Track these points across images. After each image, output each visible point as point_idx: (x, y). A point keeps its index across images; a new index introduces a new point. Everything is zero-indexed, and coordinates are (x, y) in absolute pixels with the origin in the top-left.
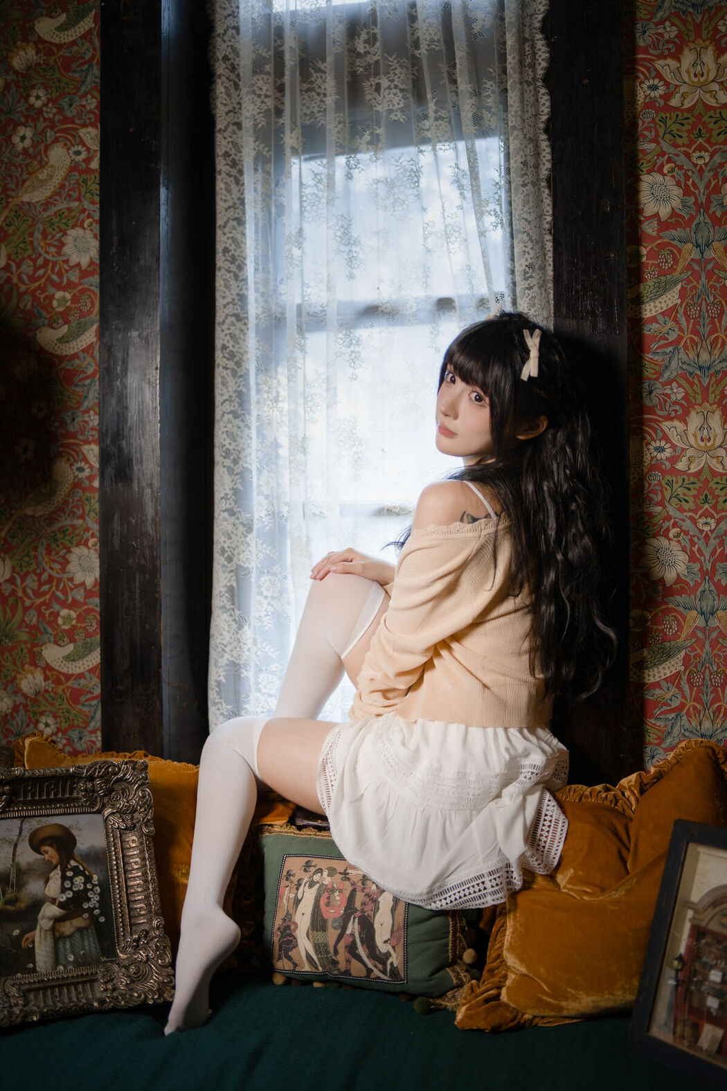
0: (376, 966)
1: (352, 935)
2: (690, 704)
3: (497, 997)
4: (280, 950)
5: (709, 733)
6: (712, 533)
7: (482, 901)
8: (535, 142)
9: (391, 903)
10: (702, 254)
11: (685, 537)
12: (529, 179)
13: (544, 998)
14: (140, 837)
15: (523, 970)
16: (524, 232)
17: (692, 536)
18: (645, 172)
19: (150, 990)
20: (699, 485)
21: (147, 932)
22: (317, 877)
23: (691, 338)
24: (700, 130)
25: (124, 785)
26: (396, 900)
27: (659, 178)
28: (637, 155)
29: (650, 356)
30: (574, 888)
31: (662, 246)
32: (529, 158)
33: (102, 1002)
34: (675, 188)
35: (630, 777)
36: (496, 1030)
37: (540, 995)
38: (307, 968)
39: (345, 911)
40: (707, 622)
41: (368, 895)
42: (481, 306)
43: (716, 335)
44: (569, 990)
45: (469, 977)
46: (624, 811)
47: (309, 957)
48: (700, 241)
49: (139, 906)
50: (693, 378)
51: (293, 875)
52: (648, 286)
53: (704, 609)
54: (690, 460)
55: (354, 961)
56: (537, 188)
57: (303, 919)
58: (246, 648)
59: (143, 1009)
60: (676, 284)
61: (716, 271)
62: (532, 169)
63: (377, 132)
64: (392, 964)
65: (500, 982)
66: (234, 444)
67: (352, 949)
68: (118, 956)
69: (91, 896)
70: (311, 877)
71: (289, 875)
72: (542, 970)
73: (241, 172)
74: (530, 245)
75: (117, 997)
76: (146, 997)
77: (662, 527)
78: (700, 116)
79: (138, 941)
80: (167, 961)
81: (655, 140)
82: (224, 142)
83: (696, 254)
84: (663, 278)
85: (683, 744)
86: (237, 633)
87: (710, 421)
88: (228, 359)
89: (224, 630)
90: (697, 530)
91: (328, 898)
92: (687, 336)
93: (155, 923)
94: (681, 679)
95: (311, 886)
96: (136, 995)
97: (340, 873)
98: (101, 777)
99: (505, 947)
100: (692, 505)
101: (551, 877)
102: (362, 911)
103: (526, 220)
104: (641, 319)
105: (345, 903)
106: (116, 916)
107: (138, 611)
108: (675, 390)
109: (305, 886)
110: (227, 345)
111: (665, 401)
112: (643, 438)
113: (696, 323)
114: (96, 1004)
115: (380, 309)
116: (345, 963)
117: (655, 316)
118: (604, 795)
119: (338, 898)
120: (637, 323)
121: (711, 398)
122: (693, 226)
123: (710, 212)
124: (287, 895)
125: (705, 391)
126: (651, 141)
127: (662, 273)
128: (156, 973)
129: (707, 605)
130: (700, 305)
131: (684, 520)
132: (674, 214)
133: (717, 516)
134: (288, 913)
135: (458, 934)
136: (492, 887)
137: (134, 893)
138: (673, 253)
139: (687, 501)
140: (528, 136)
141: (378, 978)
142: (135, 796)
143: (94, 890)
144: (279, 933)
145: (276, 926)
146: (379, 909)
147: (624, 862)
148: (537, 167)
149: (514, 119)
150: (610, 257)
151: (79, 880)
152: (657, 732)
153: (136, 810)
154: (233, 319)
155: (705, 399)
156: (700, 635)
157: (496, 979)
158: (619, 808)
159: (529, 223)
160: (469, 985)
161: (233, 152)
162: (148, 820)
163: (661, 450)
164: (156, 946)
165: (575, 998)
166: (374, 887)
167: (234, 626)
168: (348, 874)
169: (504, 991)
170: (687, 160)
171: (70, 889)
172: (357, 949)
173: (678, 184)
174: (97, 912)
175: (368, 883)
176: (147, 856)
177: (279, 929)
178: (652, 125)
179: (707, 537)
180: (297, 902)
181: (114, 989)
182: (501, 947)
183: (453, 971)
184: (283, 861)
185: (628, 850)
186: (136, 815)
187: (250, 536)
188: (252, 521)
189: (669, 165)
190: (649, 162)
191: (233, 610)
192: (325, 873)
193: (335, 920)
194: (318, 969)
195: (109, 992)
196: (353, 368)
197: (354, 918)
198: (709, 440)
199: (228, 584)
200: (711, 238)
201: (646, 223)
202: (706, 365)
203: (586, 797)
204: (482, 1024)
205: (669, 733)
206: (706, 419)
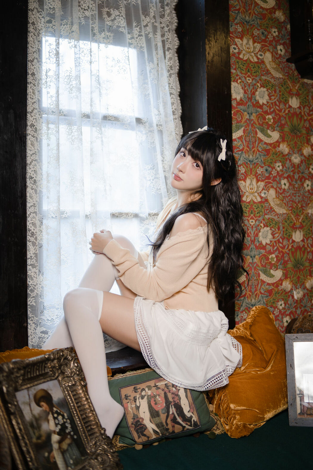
1: (173, 414)
20: (250, 207)
23: (247, 149)
39: (166, 404)
40: (253, 260)
41: (173, 393)
53: (252, 255)
61: (254, 125)
83: (248, 117)
84: (238, 124)
90: (249, 224)
92: (246, 148)
102: (174, 401)
105: (164, 401)
106: (81, 433)
113: (248, 144)
119: (159, 399)
121: (253, 173)
127: (238, 122)
133: (255, 219)
151: (60, 418)
171: (58, 424)
174: (72, 433)
197: (172, 406)
198: (252, 189)
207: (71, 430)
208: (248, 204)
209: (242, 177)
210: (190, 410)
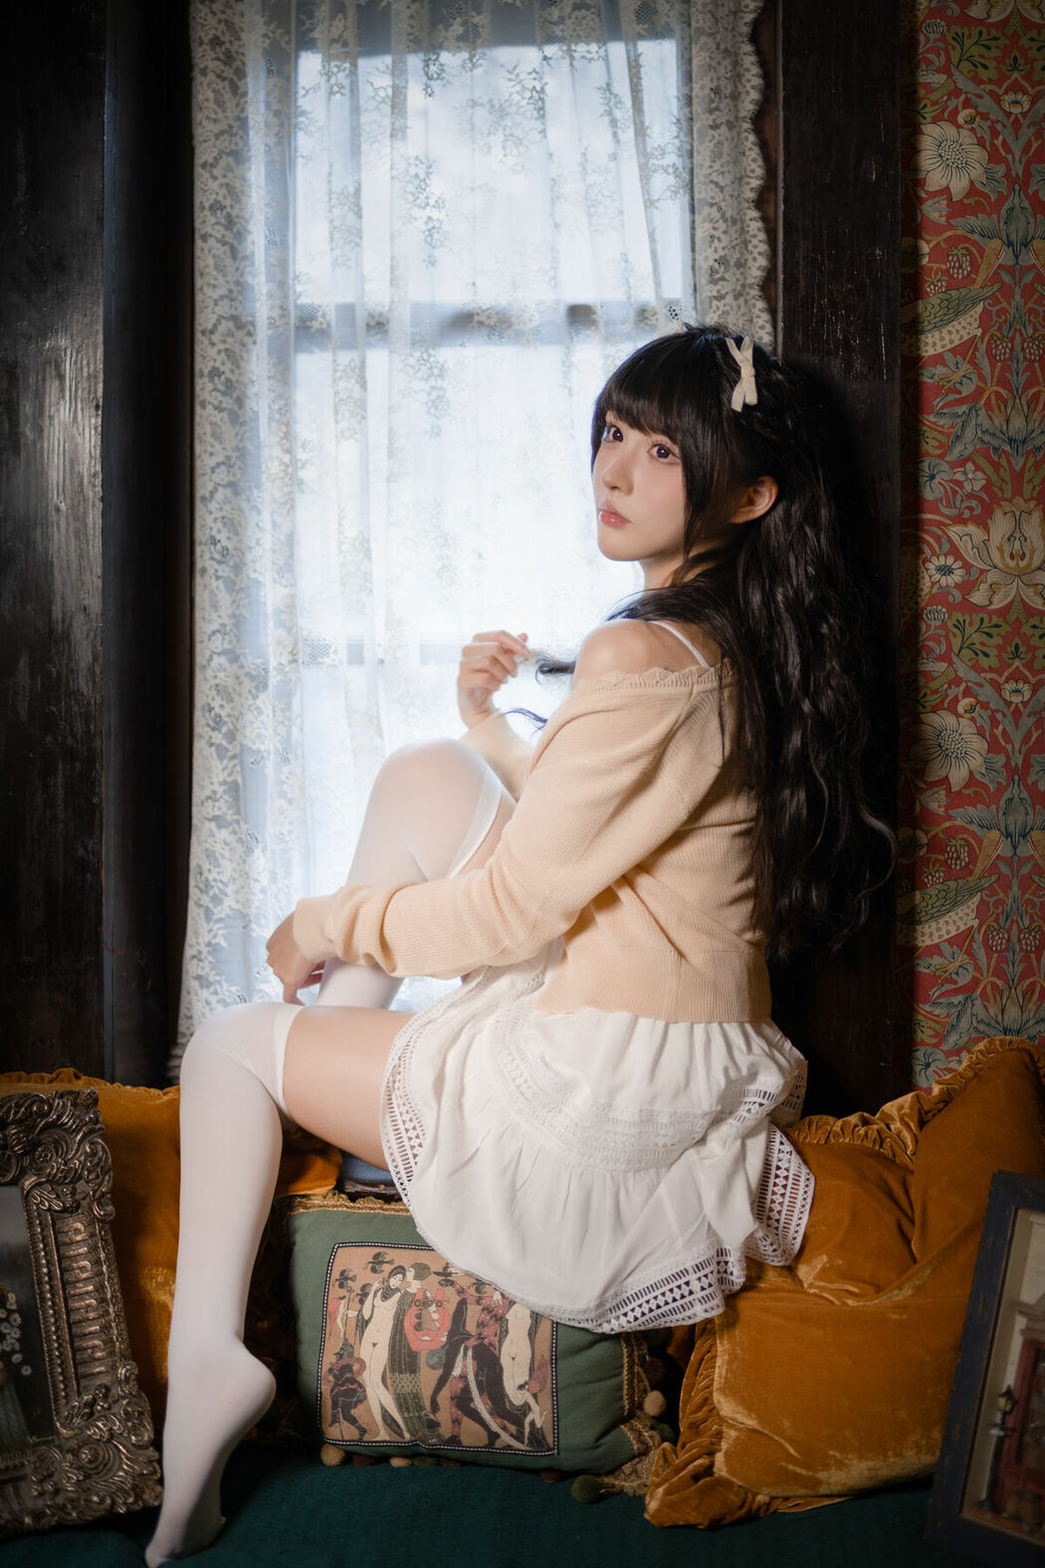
0: (504, 1428)
1: (463, 1377)
2: (987, 979)
3: (709, 1470)
4: (335, 1405)
5: (1016, 1026)
6: (1025, 707)
7: (688, 1313)
8: (733, 55)
9: (528, 1322)
10: (1017, 257)
11: (982, 712)
12: (722, 117)
13: (791, 1467)
14: (91, 1223)
15: (751, 1423)
16: (712, 205)
17: (994, 711)
18: (929, 120)
19: (120, 1489)
20: (1005, 628)
21: (108, 1389)
22: (395, 1282)
23: (997, 393)
24: (1015, 59)
25: (57, 1133)
26: (536, 1317)
27: (951, 131)
28: (915, 91)
29: (931, 418)
30: (829, 1286)
31: (954, 241)
32: (723, 82)
33: (38, 1515)
34: (976, 149)
35: (900, 1100)
36: (716, 1525)
37: (784, 1464)
38: (383, 1435)
39: (450, 1337)
40: (1015, 848)
41: (487, 1309)
42: (641, 321)
43: (1036, 389)
44: (831, 1453)
45: (657, 1438)
46: (894, 1156)
47: (386, 1416)
48: (1013, 237)
49: (90, 1343)
50: (1000, 457)
51: (353, 1279)
52: (931, 303)
54: (993, 589)
55: (466, 1422)
56: (735, 133)
57: (374, 1352)
58: (257, 888)
59: (110, 1522)
60: (974, 304)
62: (729, 100)
63: (475, 21)
64: (532, 1424)
65: (712, 1443)
66: (235, 538)
67: (463, 1401)
68: (59, 1434)
69: (5, 1331)
70: (386, 1280)
71: (344, 1279)
72: (787, 1423)
73: (241, 73)
74: (722, 226)
75: (64, 1506)
76: (113, 1502)
77: (947, 696)
78: (1016, 36)
79: (92, 1404)
80: (146, 1438)
81: (945, 69)
82: (212, 21)
85: (981, 1046)
86: (244, 862)
87: (1024, 526)
88: (224, 394)
89: (223, 856)
90: (1001, 702)
91: (419, 1317)
93: (122, 1372)
94: (973, 940)
95: (386, 1297)
96: (95, 1499)
97: (437, 1274)
98: (18, 1122)
99: (715, 1386)
100: (994, 662)
101: (790, 1270)
102: (480, 1336)
103: (717, 184)
104: (919, 358)
105: (448, 1324)
107: (61, 826)
108: (970, 476)
109: (375, 1296)
110: (222, 369)
111: (955, 492)
112: (920, 551)
114: (27, 1520)
115: (476, 318)
116: (449, 1424)
117: (940, 355)
118: (862, 1131)
119: (435, 1316)
120: (912, 364)
121: (1027, 489)
122: (1003, 212)
123: (1030, 191)
124: (343, 1314)
125: (1018, 477)
126: (939, 71)
128: (127, 1458)
129: (1015, 822)
130: (1012, 341)
131: (981, 685)
132: (972, 190)
133: (1033, 680)
134: (346, 1343)
135: (636, 1369)
136: (703, 1289)
137: (80, 1322)
138: (970, 253)
139: (986, 655)
140: (722, 47)
141: (509, 1447)
142: (79, 1153)
143: (11, 1319)
144: (331, 1378)
145: (326, 1366)
146: (507, 1332)
147: (908, 1242)
148: (735, 97)
149: (701, 16)
150: (873, 255)
152: (934, 1025)
153: (80, 1177)
154: (231, 325)
155: (1018, 491)
156: (1004, 869)
157: (704, 1440)
158: (886, 1151)
159: (722, 189)
160: (659, 1450)
161: (226, 38)
162: (103, 1194)
163: (946, 570)
164: (126, 1413)
165: (840, 1465)
166: (497, 1296)
167: (240, 850)
168: (450, 1274)
169: (719, 1458)
170: (995, 105)
172: (472, 1400)
173: (981, 143)
174: (17, 1358)
175: (487, 1288)
176: (102, 1256)
177: (331, 1370)
178: (940, 45)
179: (1017, 714)
180: (363, 1324)
181: (57, 1491)
182: (709, 1386)
183: (631, 1429)
184: (333, 1254)
185: (912, 1221)
186: (81, 1186)
187: (262, 696)
188: (266, 671)
189: (967, 111)
190: (936, 103)
191: (237, 822)
192: (410, 1274)
193: (432, 1353)
194: (402, 1437)
195: (47, 1496)
196: (435, 415)
197: (466, 1349)
198: (1023, 557)
199: (229, 779)
200: (1031, 232)
201: (929, 202)
202: (1021, 437)
203: (836, 1135)
204: (693, 1517)
205: (953, 1027)
206: (1018, 524)
207: (17, 1346)
208: (995, 620)
209: (971, 509)
210: (526, 1383)
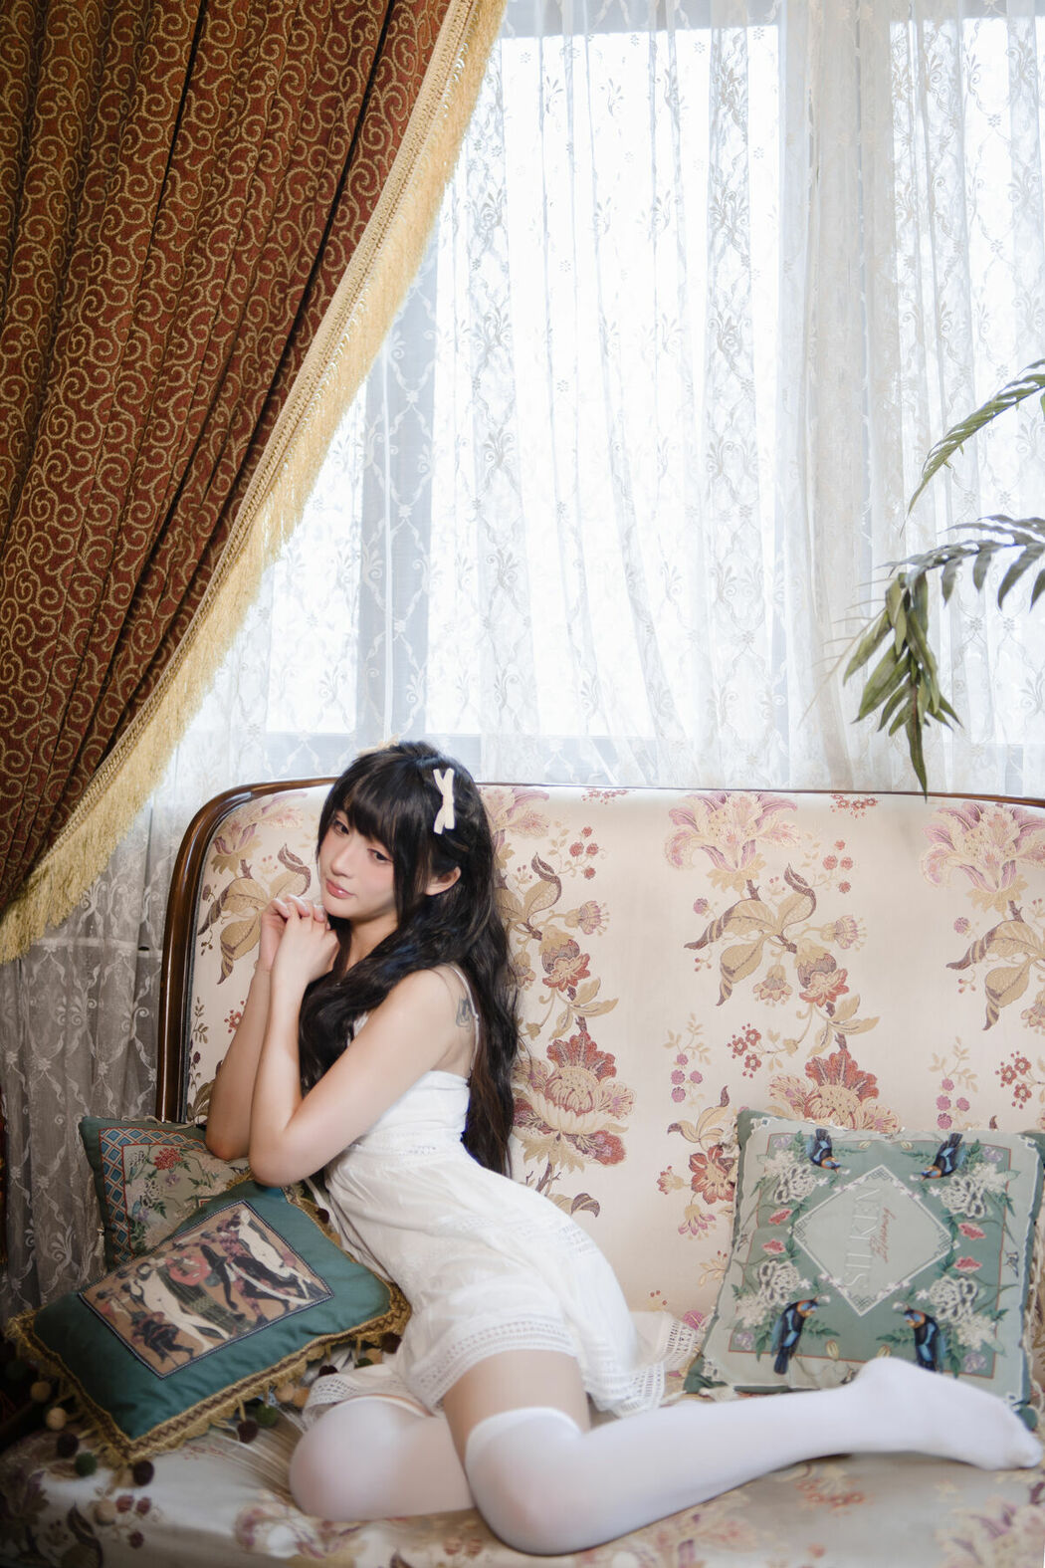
0: (288, 1294)
